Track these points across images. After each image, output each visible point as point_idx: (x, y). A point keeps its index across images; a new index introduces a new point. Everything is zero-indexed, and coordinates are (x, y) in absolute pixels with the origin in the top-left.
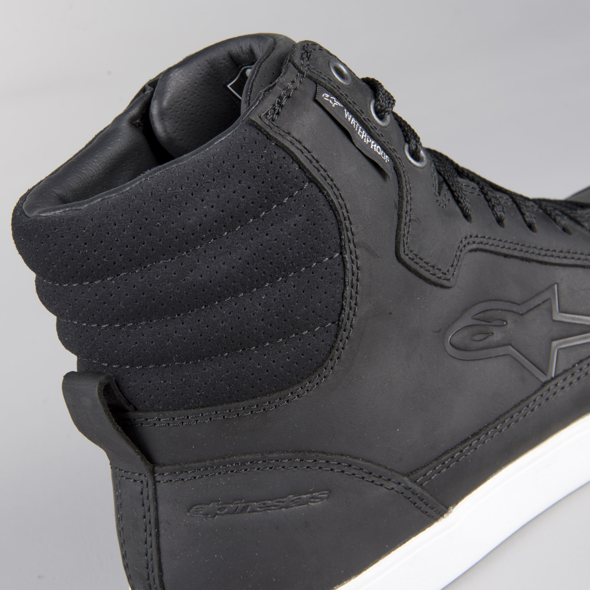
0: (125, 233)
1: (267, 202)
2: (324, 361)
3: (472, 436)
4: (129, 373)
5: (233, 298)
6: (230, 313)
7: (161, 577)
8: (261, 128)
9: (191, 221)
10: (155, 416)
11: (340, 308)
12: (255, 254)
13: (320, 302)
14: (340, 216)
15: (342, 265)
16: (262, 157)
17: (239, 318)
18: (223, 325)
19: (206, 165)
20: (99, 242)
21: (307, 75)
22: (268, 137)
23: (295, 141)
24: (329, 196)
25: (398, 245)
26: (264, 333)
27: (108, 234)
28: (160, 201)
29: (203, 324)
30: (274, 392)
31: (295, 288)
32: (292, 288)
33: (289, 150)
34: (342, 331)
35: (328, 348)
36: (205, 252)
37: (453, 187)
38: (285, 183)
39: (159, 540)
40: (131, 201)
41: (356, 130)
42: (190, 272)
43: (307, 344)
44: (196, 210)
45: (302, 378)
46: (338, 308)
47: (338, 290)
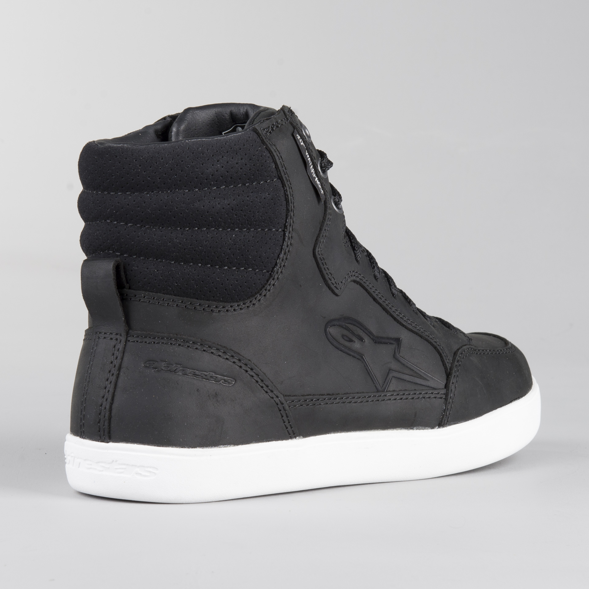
0: (167, 166)
1: (253, 178)
2: (256, 294)
3: (327, 394)
4: (134, 261)
5: (216, 230)
6: (212, 238)
7: (112, 404)
8: (260, 135)
9: (208, 171)
10: (142, 293)
11: (274, 263)
12: (238, 205)
13: (265, 253)
14: (289, 207)
15: (282, 237)
16: (257, 151)
17: (216, 243)
18: (206, 243)
19: (224, 143)
20: (149, 167)
21: (290, 121)
22: (263, 142)
23: (277, 151)
24: (287, 192)
25: (316, 245)
26: (227, 258)
27: (156, 163)
28: (193, 154)
29: (194, 238)
30: (221, 301)
31: (253, 238)
32: (252, 237)
33: (273, 154)
34: (271, 279)
35: (261, 286)
36: (210, 193)
37: (353, 240)
38: (265, 171)
39: (117, 379)
40: (175, 149)
41: (310, 165)
42: (198, 202)
43: (250, 277)
44: (213, 165)
45: (240, 300)
46: (273, 262)
47: (277, 251)
